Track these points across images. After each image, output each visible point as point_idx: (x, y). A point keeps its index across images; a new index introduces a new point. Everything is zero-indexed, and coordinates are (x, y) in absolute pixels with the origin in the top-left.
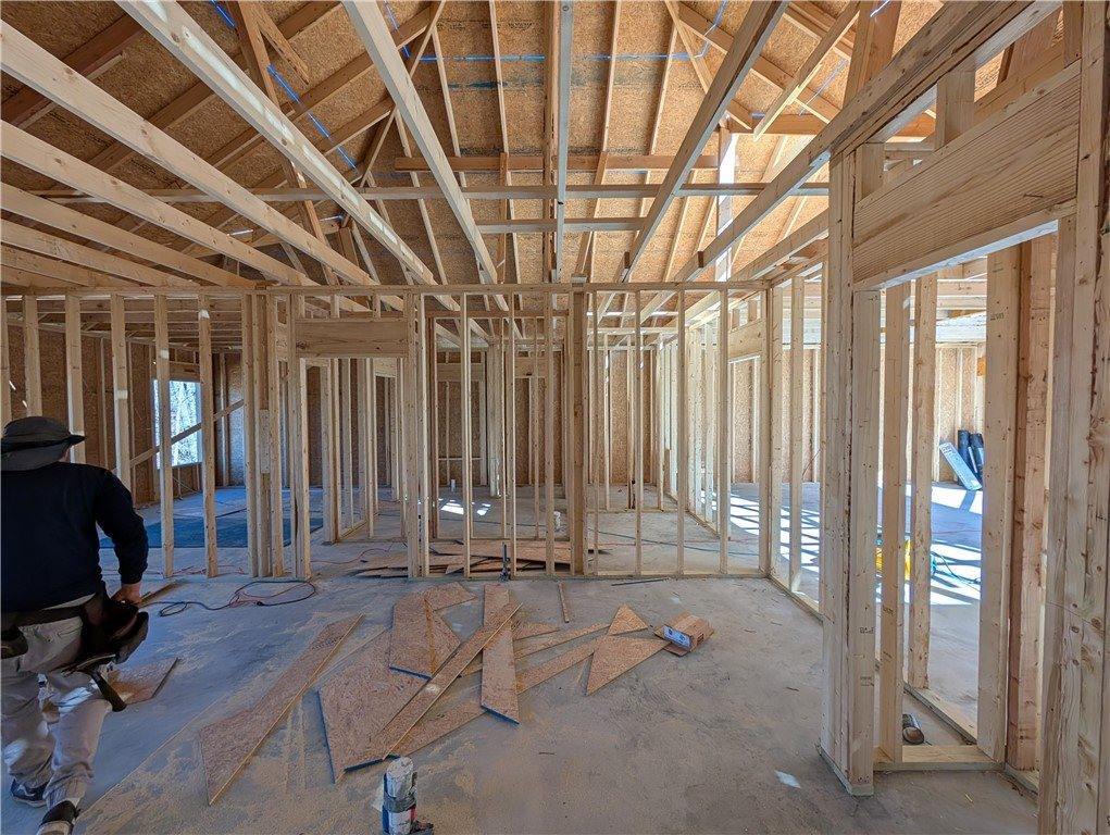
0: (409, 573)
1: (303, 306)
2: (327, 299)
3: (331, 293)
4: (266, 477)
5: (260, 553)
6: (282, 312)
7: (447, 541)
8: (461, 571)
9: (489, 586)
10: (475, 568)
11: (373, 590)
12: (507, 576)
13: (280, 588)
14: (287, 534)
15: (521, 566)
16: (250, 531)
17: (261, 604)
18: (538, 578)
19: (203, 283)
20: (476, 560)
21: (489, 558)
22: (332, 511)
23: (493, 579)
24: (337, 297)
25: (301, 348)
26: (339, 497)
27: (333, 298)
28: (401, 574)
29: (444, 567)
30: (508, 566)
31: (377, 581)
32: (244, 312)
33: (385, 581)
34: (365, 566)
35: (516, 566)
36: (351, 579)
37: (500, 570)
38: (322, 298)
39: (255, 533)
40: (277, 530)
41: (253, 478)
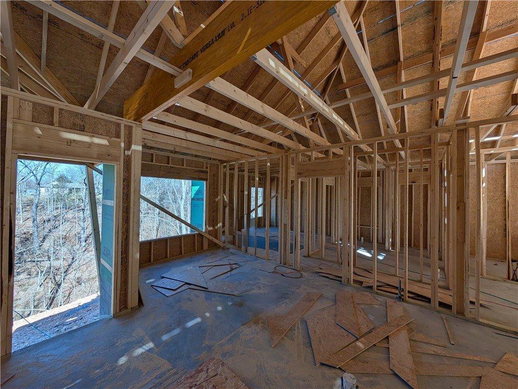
0: (343, 280)
1: (300, 158)
2: (309, 153)
3: (311, 151)
4: (285, 225)
5: (282, 254)
6: (293, 160)
7: (362, 269)
8: (371, 287)
9: (390, 302)
10: (379, 288)
11: (326, 283)
12: (401, 299)
13: (289, 271)
14: (291, 249)
15: (411, 295)
16: (279, 245)
17: (283, 275)
18: (424, 307)
19: (269, 153)
20: (380, 284)
21: (388, 285)
22: (307, 243)
23: (391, 298)
24: (314, 152)
25: (300, 174)
26: (310, 237)
27: (312, 154)
28: (338, 279)
29: (361, 283)
30: (402, 293)
31: (327, 279)
32: (281, 162)
33: (331, 280)
34: (322, 271)
35: (407, 295)
36: (316, 275)
37: (397, 294)
38: (307, 153)
39: (281, 246)
40: (288, 247)
41: (281, 225)
